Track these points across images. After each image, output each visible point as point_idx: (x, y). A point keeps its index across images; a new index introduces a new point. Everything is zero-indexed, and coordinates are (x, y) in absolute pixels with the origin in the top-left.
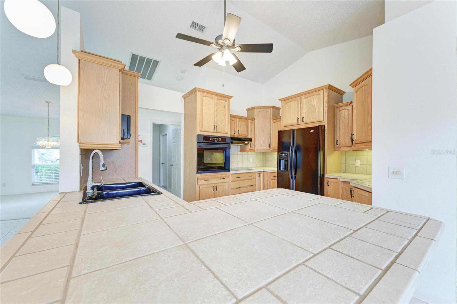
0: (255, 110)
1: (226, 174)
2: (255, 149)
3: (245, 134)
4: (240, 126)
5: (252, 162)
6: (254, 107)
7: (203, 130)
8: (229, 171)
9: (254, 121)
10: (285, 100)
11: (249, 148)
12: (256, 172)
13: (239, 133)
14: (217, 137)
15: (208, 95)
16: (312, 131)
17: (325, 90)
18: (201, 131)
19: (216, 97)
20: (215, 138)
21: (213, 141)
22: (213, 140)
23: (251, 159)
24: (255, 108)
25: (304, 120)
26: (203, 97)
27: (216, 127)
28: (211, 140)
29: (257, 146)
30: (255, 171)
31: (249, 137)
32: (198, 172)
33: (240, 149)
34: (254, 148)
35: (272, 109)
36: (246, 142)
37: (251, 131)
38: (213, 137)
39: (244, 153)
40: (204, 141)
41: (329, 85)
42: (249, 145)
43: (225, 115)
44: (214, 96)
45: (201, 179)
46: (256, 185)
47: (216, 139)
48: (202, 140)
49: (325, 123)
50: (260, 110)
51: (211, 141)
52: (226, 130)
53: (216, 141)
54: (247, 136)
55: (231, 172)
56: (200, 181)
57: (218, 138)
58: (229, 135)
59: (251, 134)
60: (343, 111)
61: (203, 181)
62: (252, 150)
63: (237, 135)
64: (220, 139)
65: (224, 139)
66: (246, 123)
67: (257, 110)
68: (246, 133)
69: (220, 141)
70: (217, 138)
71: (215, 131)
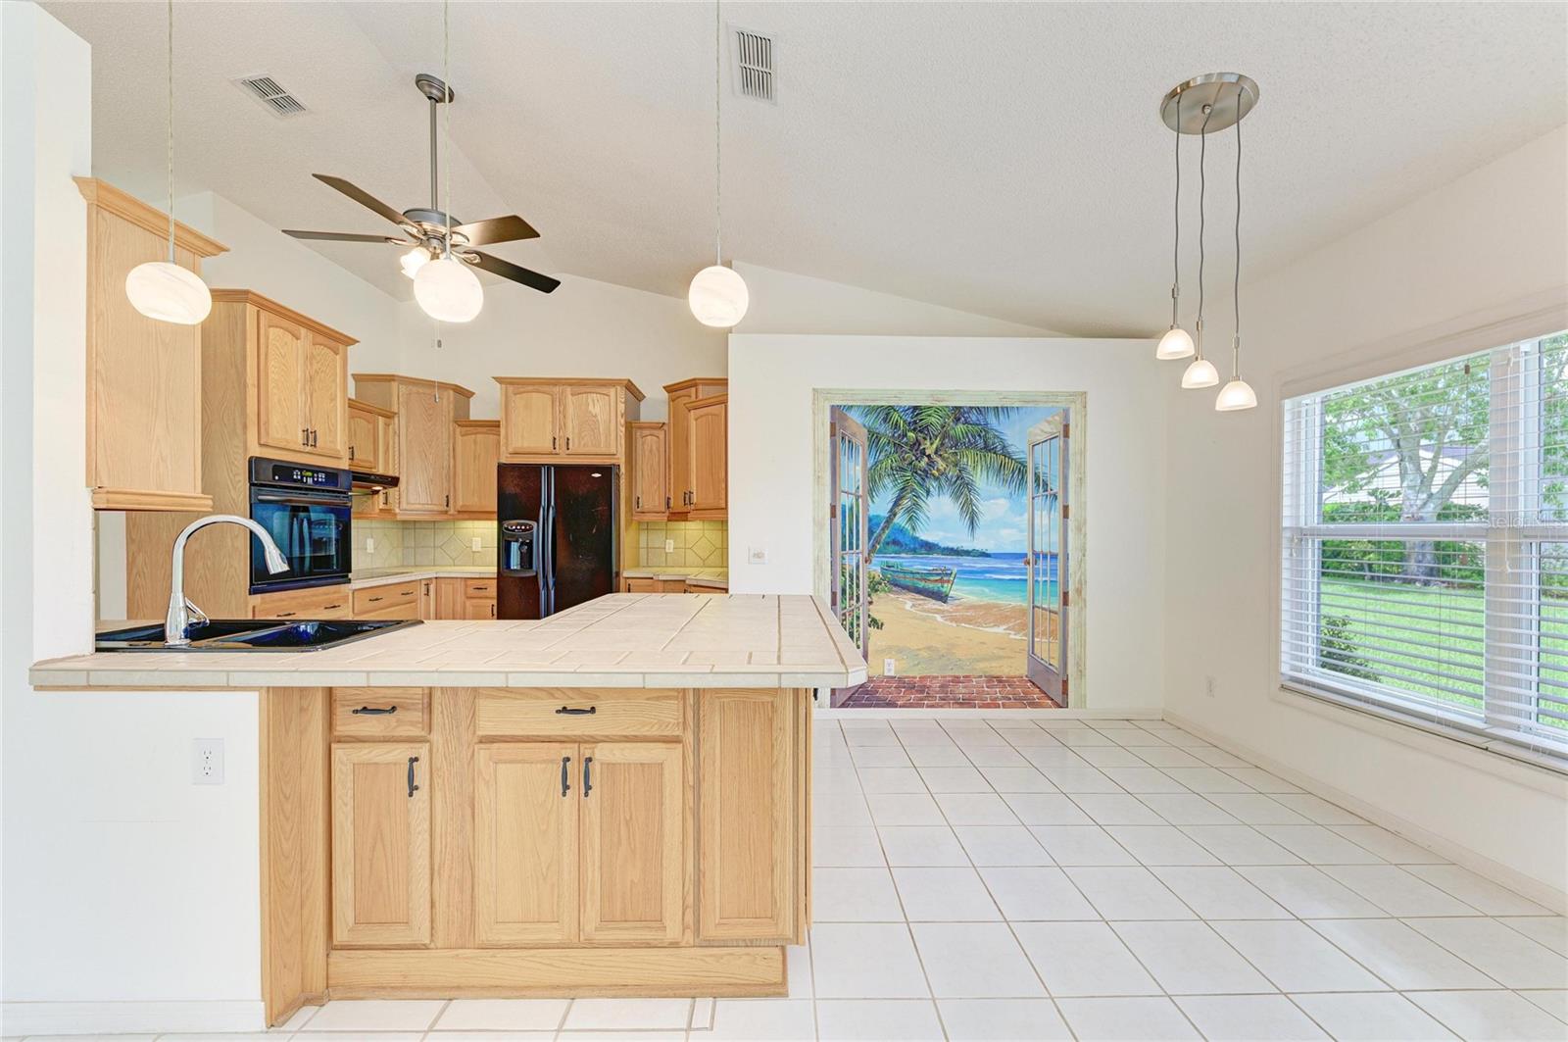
0: (394, 385)
1: (339, 592)
2: (397, 511)
5: (372, 551)
6: (393, 376)
7: (271, 443)
8: (349, 581)
9: (393, 422)
10: (512, 384)
11: (382, 506)
12: (417, 581)
13: (356, 456)
14: (315, 470)
15: (286, 323)
16: (597, 475)
17: (619, 388)
18: (263, 446)
19: (310, 335)
20: (308, 471)
21: (301, 481)
22: (302, 477)
24: (394, 380)
25: (570, 446)
26: (270, 326)
27: (310, 437)
28: (295, 477)
29: (405, 500)
30: (413, 578)
32: (253, 591)
34: (393, 507)
35: (451, 392)
36: (378, 488)
37: (388, 451)
38: (303, 468)
40: (274, 479)
41: (629, 381)
42: (381, 497)
43: (333, 399)
44: (303, 331)
45: (266, 612)
47: (310, 474)
48: (267, 476)
49: (621, 460)
50: (415, 389)
51: (296, 481)
52: (339, 448)
53: (310, 481)
54: (375, 468)
55: (356, 585)
57: (317, 472)
60: (649, 437)
64: (322, 477)
65: (332, 476)
66: (371, 426)
67: (403, 389)
68: (372, 459)
69: (321, 482)
70: (313, 472)
71: (310, 449)
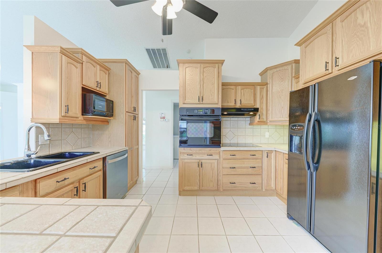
2: (268, 121)
3: (252, 104)
4: (244, 94)
5: (268, 137)
6: (267, 68)
8: (220, 147)
9: (265, 87)
11: (258, 120)
12: (262, 151)
13: (242, 103)
14: (204, 109)
15: (191, 65)
18: (184, 103)
19: (202, 65)
20: (200, 109)
22: (198, 112)
23: (267, 134)
24: (267, 70)
27: (201, 99)
28: (195, 112)
29: (270, 116)
30: (262, 149)
31: (257, 106)
32: (180, 146)
33: (249, 122)
34: (265, 120)
35: (293, 64)
36: (251, 113)
37: (262, 98)
38: (198, 109)
39: (255, 127)
40: (187, 113)
42: (257, 117)
43: (213, 84)
44: (199, 65)
45: (184, 153)
46: (262, 167)
47: (202, 110)
48: (184, 113)
50: (275, 70)
52: (215, 100)
53: (201, 113)
55: (222, 149)
56: (182, 155)
58: (220, 106)
59: (261, 103)
61: (186, 155)
62: (264, 123)
63: (239, 105)
65: (213, 110)
66: (252, 90)
67: (271, 72)
68: (252, 102)
69: (207, 113)
71: (201, 102)
